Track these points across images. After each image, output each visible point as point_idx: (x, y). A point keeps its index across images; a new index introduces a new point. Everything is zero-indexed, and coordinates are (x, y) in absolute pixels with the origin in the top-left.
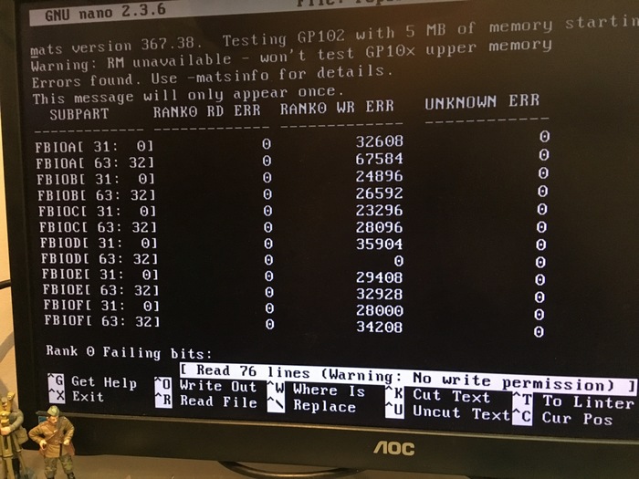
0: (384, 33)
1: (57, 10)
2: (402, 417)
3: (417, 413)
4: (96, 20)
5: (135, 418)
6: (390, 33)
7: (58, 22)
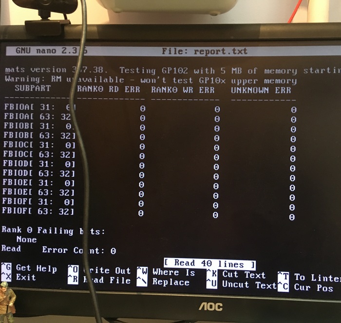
0: (209, 71)
1: (23, 47)
2: (216, 288)
3: (225, 285)
4: (46, 54)
5: (55, 290)
6: (212, 71)
7: (23, 54)
